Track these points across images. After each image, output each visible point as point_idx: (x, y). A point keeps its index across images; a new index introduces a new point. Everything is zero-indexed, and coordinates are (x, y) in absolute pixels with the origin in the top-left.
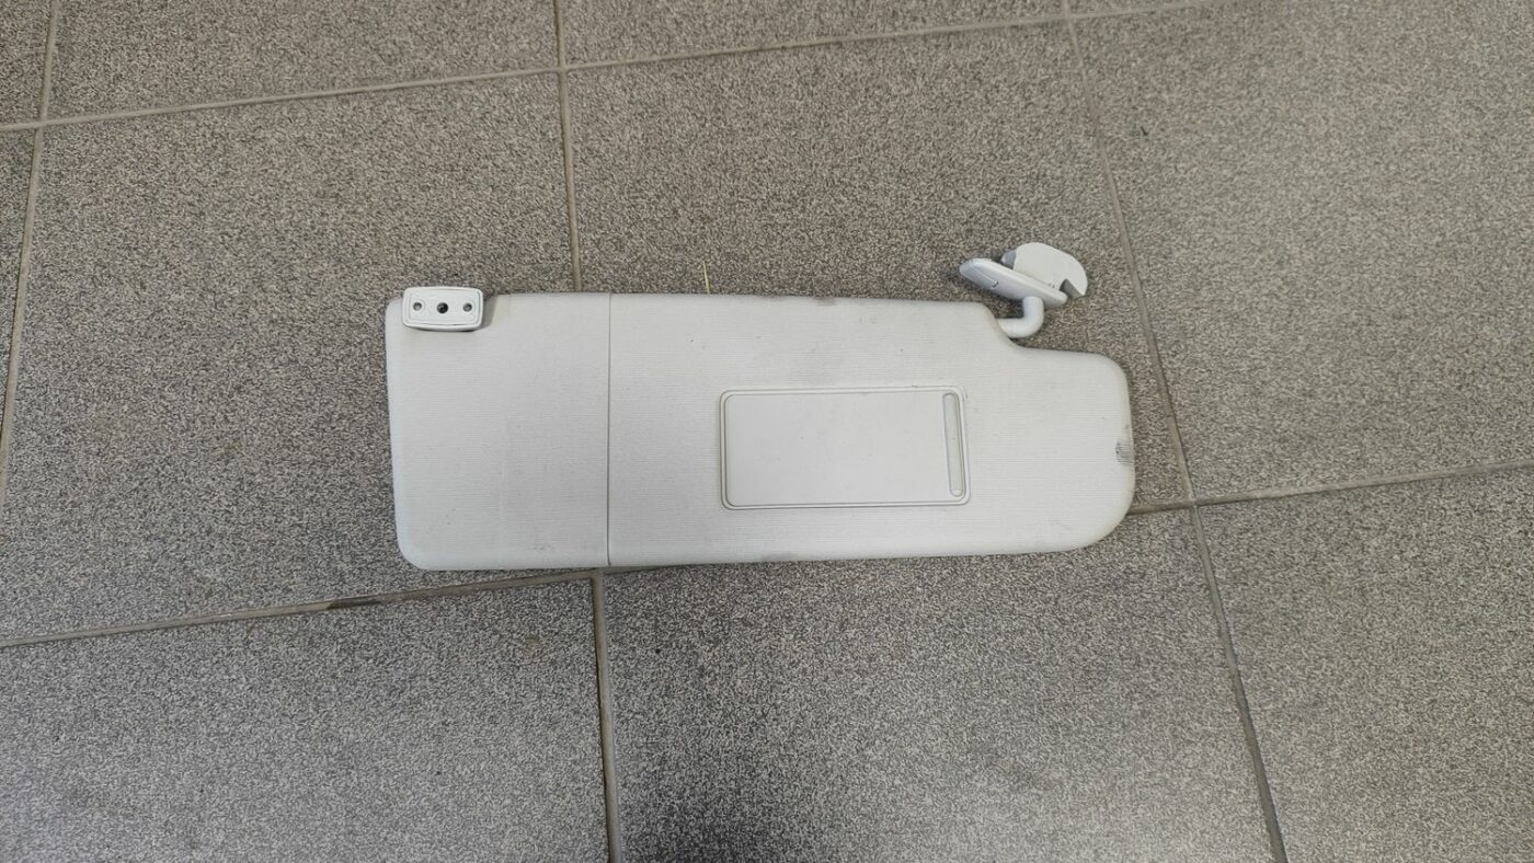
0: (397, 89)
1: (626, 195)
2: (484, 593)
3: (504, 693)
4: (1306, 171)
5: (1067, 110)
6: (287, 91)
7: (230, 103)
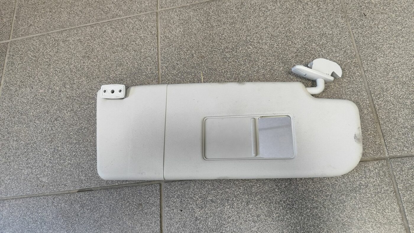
1: (177, 51)
2: (125, 188)
3: (130, 223)
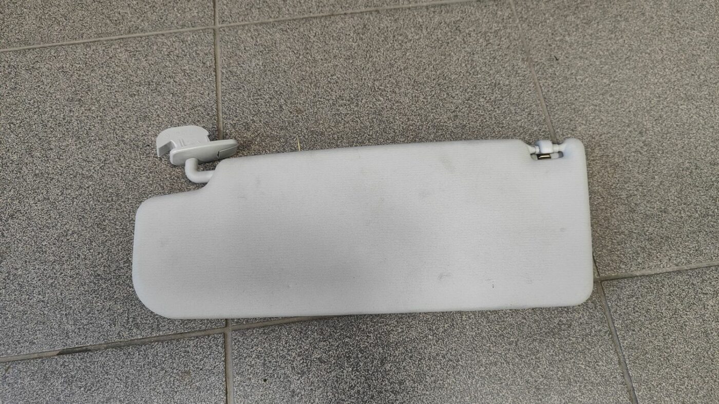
0: (119, 39)
4: (652, 80)
5: (511, 47)
6: (55, 41)
7: (21, 48)
